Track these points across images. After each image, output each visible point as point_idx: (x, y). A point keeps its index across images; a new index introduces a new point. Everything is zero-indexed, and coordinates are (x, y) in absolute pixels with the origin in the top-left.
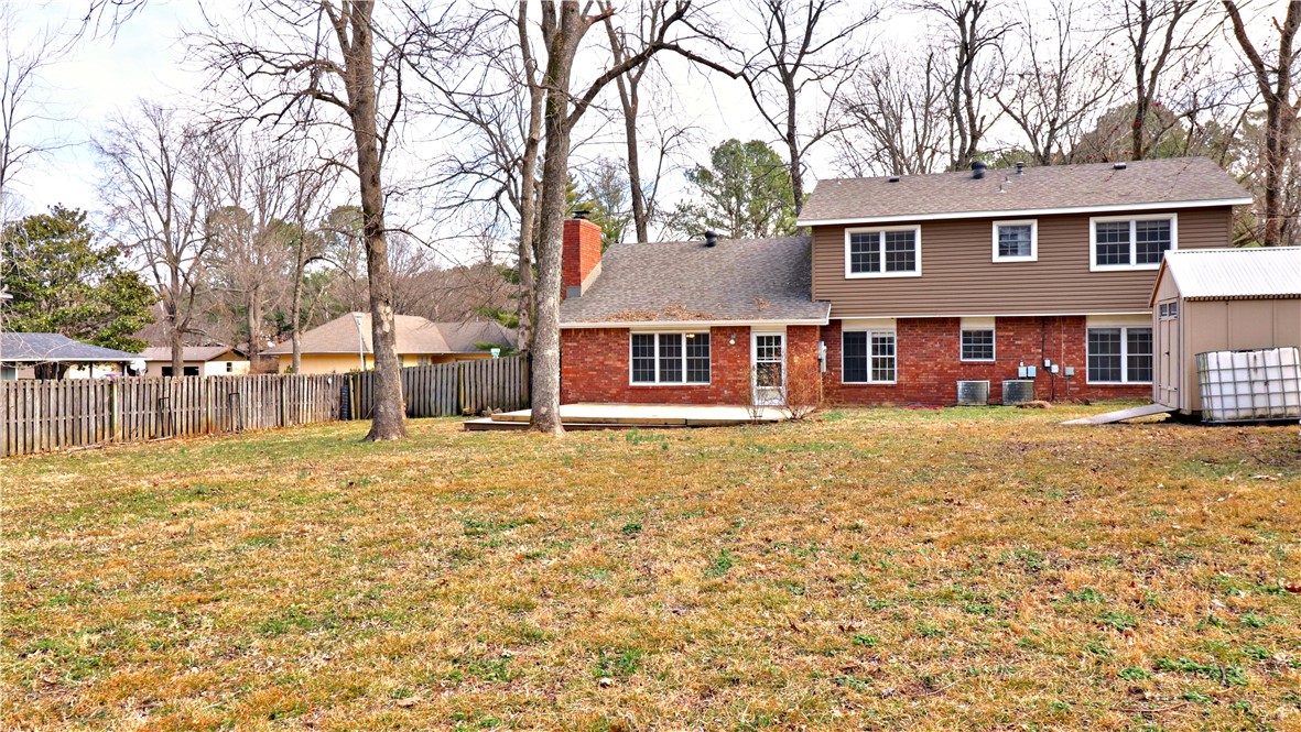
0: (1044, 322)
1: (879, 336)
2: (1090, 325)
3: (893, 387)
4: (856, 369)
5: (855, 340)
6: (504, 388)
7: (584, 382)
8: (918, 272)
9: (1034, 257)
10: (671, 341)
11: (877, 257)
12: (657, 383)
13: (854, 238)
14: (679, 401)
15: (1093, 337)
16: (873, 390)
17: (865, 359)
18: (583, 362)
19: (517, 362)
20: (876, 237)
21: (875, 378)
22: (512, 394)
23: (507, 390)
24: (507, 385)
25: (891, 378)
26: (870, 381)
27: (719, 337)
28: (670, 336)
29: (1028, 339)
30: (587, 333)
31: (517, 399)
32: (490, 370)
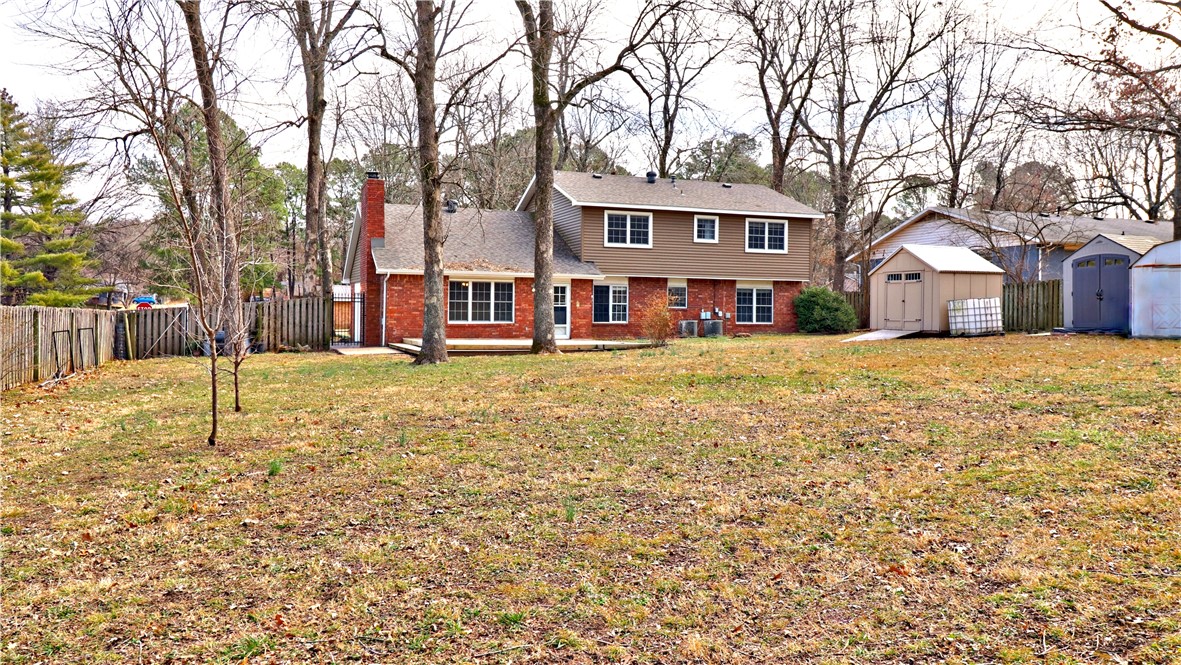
0: (715, 283)
1: (618, 289)
2: (738, 286)
3: (626, 325)
4: (601, 312)
5: (602, 292)
6: (307, 326)
7: (408, 321)
8: (650, 245)
9: (716, 241)
10: (481, 288)
11: (624, 233)
12: (470, 321)
13: (611, 218)
14: (490, 336)
15: (739, 294)
16: (613, 328)
17: (608, 305)
18: (407, 303)
19: (321, 302)
20: (624, 218)
21: (614, 319)
22: (315, 332)
23: (310, 329)
24: (310, 324)
25: (624, 319)
26: (611, 322)
27: (522, 286)
28: (481, 284)
29: (706, 294)
30: (411, 279)
31: (320, 337)
32: (291, 309)
